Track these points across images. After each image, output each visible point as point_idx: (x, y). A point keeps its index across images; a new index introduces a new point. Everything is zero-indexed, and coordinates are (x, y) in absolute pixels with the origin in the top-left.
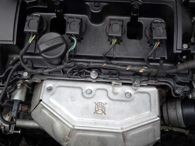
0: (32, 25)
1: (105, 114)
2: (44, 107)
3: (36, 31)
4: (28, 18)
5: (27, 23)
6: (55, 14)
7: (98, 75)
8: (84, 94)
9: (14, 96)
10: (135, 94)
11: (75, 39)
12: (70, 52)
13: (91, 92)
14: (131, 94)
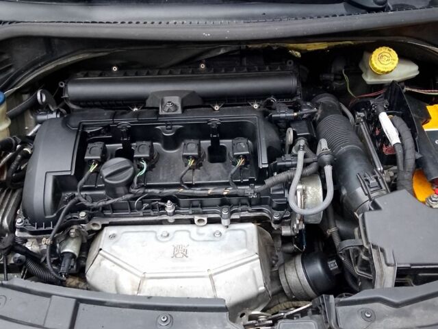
0: (94, 152)
1: (187, 257)
2: (104, 257)
3: (99, 157)
4: (90, 146)
5: (88, 151)
6: (121, 145)
7: (176, 209)
8: (159, 238)
9: (64, 248)
10: (226, 232)
11: (145, 164)
12: (138, 178)
13: (168, 235)
14: (220, 234)
